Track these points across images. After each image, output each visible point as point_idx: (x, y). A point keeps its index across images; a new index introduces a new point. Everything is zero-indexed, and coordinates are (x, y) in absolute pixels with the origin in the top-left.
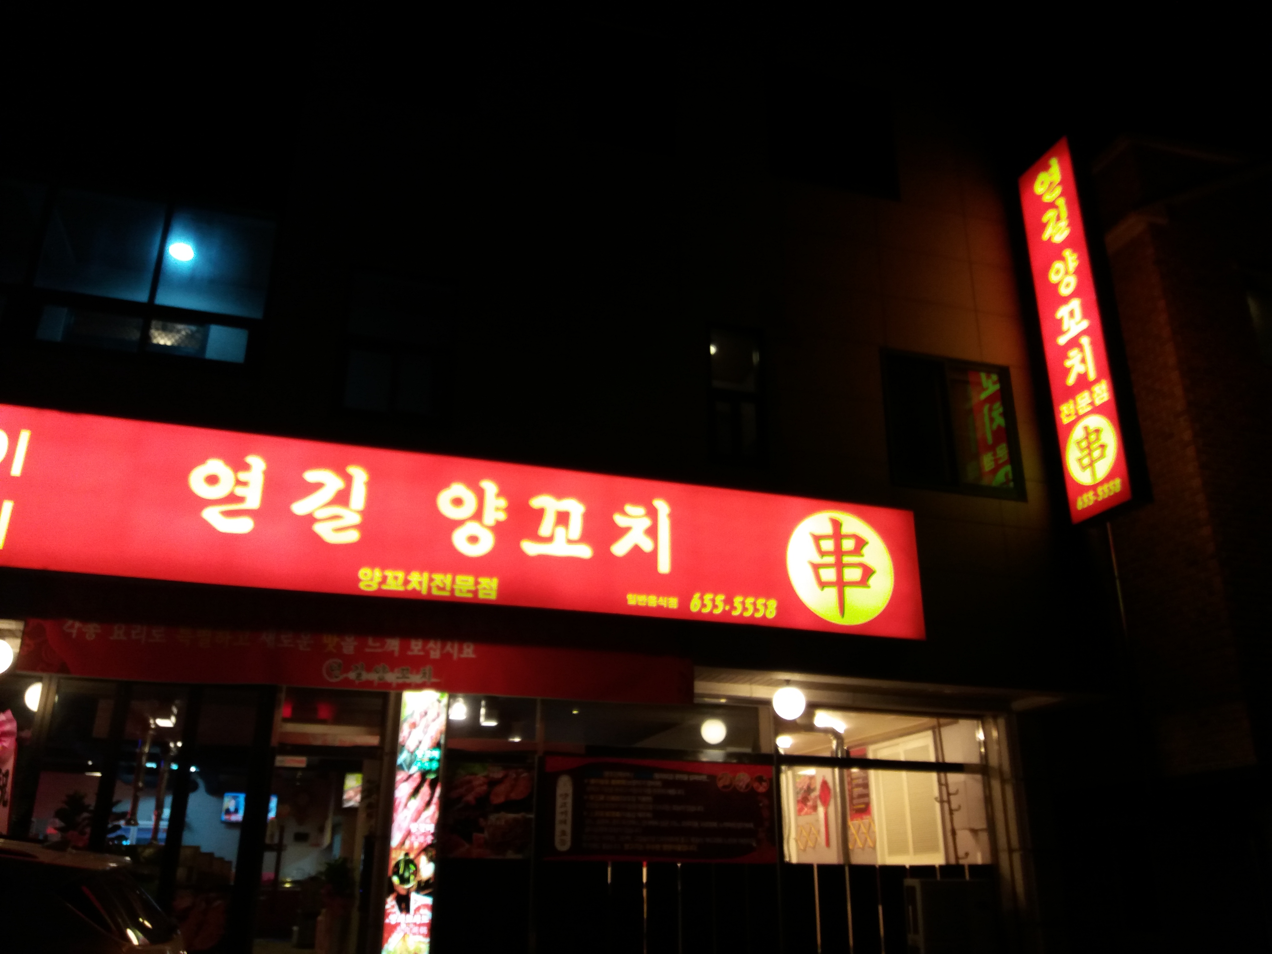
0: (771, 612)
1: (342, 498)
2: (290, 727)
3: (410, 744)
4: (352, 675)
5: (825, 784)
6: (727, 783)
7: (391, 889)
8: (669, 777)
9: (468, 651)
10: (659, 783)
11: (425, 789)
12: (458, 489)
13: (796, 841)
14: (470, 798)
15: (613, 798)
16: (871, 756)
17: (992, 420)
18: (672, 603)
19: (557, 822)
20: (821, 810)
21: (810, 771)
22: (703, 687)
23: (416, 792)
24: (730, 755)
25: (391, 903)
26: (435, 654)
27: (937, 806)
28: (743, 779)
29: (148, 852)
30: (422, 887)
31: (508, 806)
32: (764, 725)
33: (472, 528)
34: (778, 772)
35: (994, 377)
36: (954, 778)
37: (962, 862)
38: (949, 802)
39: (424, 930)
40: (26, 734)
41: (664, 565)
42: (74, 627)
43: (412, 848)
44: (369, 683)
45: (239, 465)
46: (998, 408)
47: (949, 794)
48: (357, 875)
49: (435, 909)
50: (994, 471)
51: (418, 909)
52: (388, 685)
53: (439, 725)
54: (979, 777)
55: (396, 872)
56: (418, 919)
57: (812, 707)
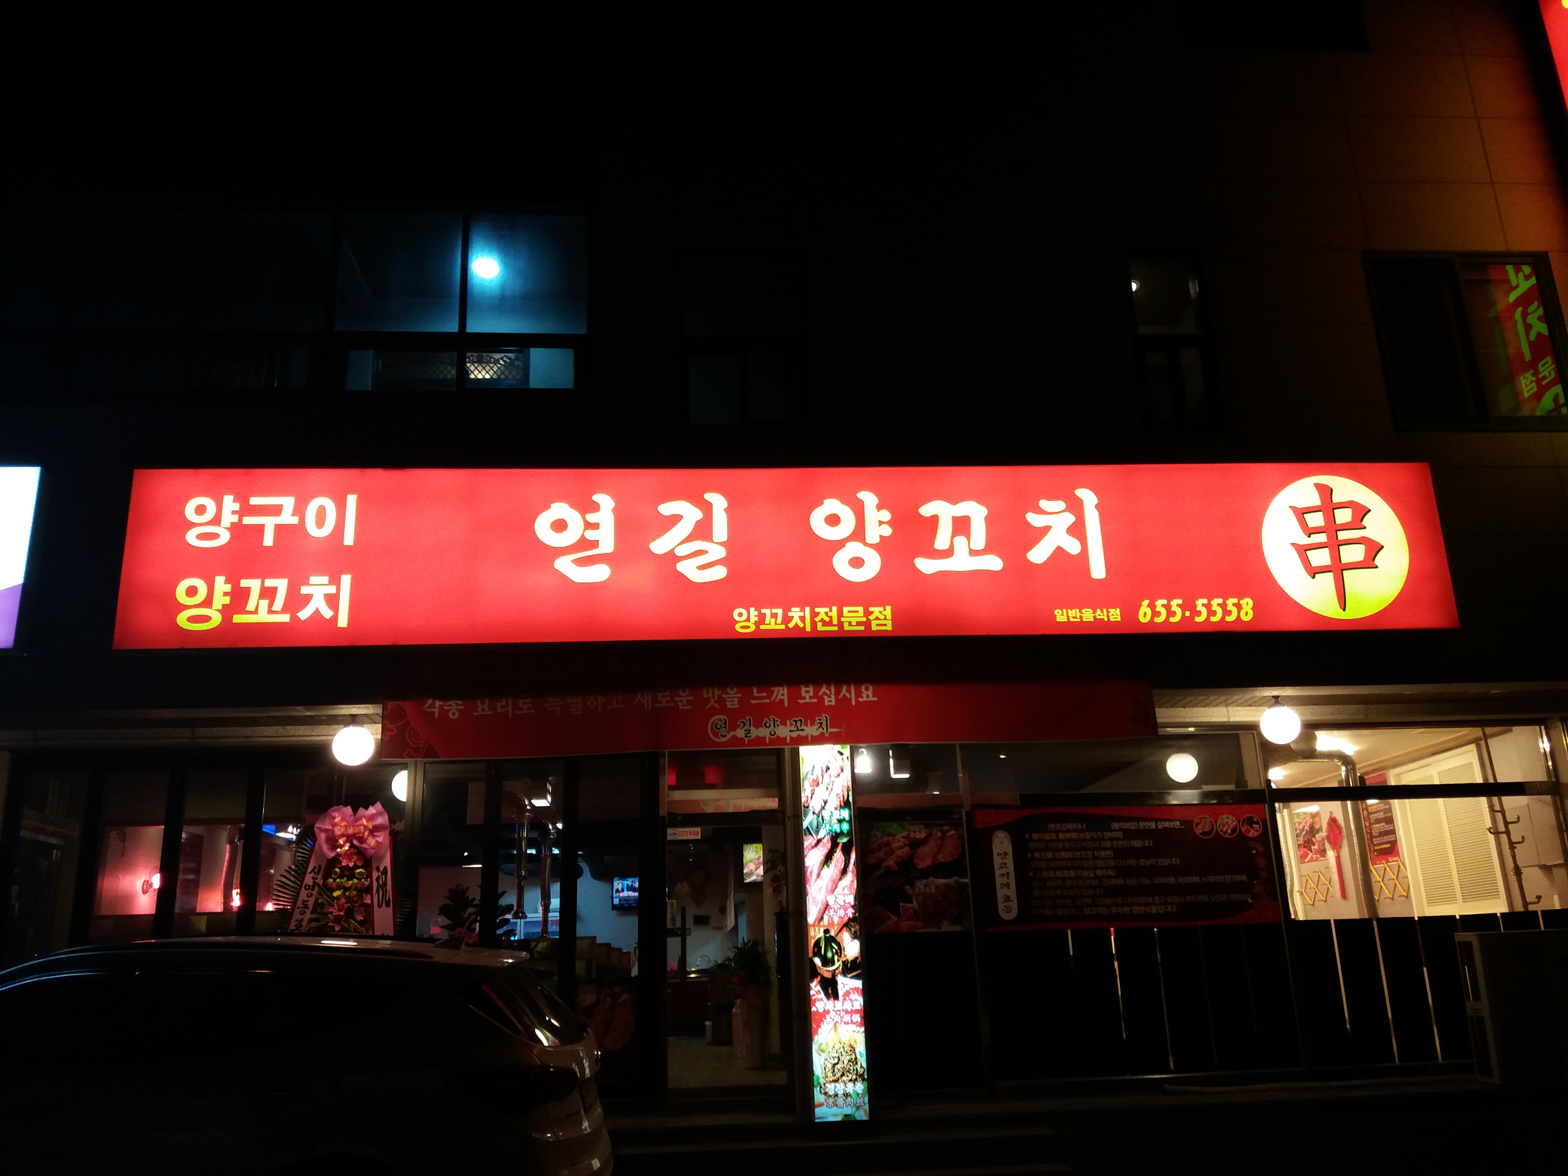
0: (1247, 613)
1: (703, 531)
2: (679, 795)
3: (815, 804)
4: (740, 733)
5: (1333, 821)
6: (1207, 829)
7: (814, 972)
8: (1132, 826)
9: (868, 694)
10: (1120, 835)
11: (839, 855)
12: (832, 505)
13: (1301, 894)
14: (891, 862)
15: (1064, 855)
16: (1392, 782)
17: (1528, 327)
18: (1115, 615)
19: (998, 886)
20: (1331, 854)
21: (1313, 807)
22: (1164, 715)
23: (828, 858)
24: (1206, 795)
25: (815, 988)
26: (830, 701)
27: (1491, 837)
28: (1227, 822)
29: (542, 946)
30: (849, 968)
31: (937, 870)
32: (1250, 756)
33: (854, 549)
34: (1273, 812)
35: (1527, 269)
36: (1510, 802)
37: (1531, 908)
38: (1508, 833)
39: (857, 1018)
40: (399, 826)
41: (1098, 569)
42: (434, 706)
43: (831, 923)
44: (760, 740)
45: (586, 506)
46: (1536, 311)
47: (1506, 824)
48: (772, 960)
49: (866, 992)
50: (1538, 396)
51: (847, 994)
52: (783, 741)
53: (846, 780)
54: (1548, 798)
55: (817, 953)
56: (848, 1006)
57: (1311, 727)
